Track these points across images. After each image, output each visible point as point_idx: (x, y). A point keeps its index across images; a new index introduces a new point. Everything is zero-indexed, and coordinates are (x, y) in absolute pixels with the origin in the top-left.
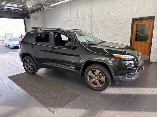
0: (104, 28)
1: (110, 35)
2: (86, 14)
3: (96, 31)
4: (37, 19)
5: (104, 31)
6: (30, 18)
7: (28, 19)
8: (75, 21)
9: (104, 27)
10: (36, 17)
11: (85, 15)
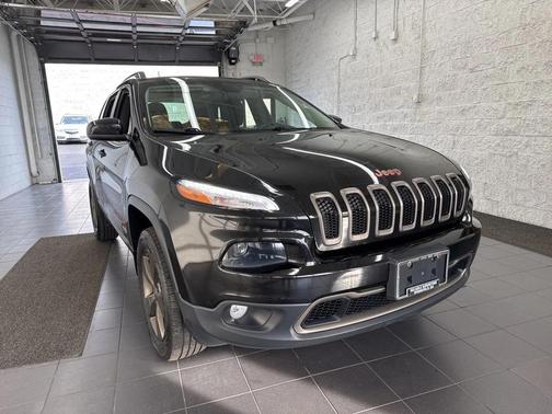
0: (472, 71)
1: (495, 105)
2: (404, 19)
3: (438, 90)
4: (261, 64)
5: (470, 86)
6: (236, 59)
7: (231, 64)
8: (368, 56)
9: (470, 66)
10: (258, 56)
11: (400, 22)
